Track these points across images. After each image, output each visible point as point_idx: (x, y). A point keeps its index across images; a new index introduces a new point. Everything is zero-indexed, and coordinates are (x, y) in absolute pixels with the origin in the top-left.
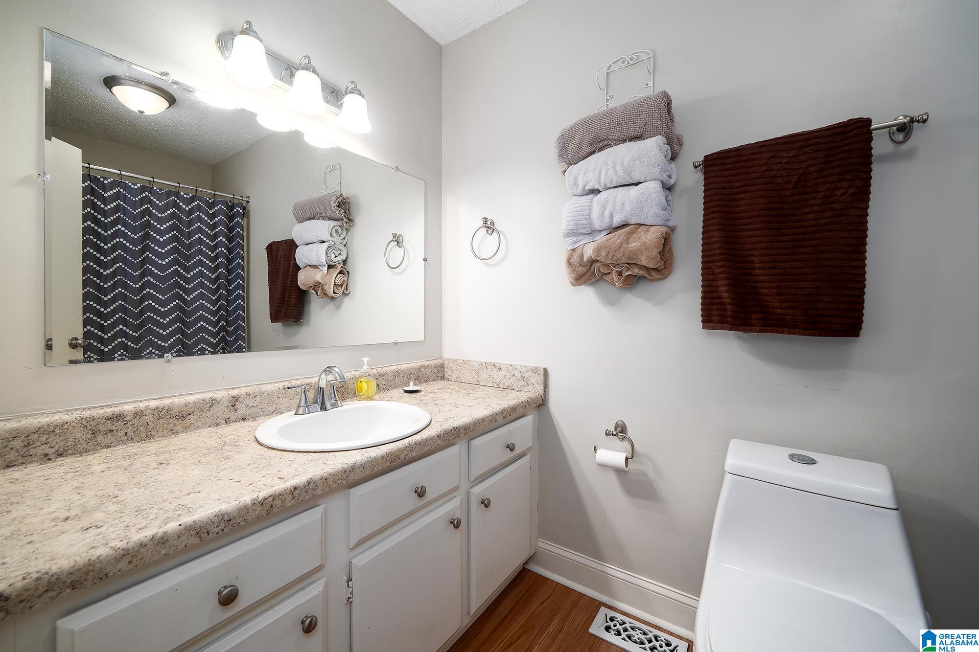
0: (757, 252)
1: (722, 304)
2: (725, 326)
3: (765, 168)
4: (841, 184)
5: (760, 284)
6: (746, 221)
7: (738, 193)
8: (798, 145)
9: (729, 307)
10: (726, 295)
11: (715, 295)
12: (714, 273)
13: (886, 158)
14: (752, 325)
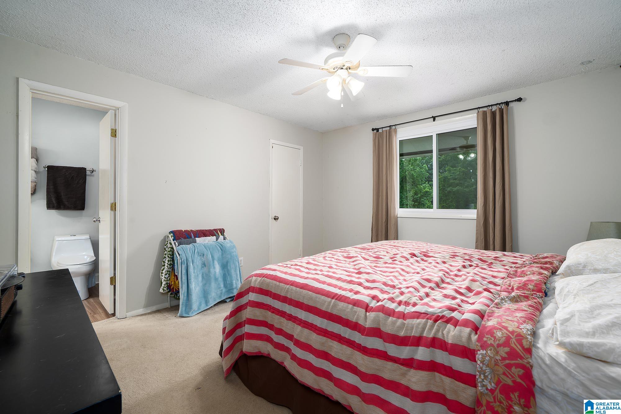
0: (62, 192)
1: (53, 203)
2: (54, 209)
3: (64, 173)
4: (81, 180)
5: (63, 199)
6: (59, 184)
7: (57, 177)
8: (72, 170)
9: (55, 204)
10: (54, 201)
11: (51, 201)
12: (51, 196)
13: (89, 175)
14: (61, 208)
